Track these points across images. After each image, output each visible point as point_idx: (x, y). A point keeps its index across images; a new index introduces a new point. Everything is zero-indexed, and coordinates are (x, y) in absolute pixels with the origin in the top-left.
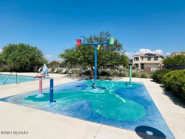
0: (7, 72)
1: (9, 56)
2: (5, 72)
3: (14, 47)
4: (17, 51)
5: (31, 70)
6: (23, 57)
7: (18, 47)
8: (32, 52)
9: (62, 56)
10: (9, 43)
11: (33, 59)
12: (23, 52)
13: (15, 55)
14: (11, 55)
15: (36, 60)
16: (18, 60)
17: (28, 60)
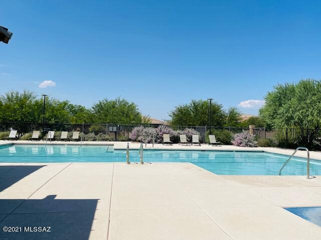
1: (279, 112)
2: (269, 146)
3: (288, 92)
4: (294, 100)
6: (308, 113)
7: (297, 90)
10: (277, 85)
12: (308, 101)
13: (291, 109)
14: (281, 110)
16: (296, 120)
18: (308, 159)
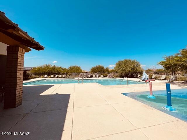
0: (118, 77)
2: (117, 77)
3: (121, 62)
4: (123, 65)
5: (132, 77)
6: (127, 68)
7: (124, 62)
8: (133, 64)
9: (162, 63)
11: (134, 69)
12: (127, 65)
13: (122, 67)
14: (120, 67)
15: (135, 69)
16: (124, 70)
17: (130, 70)
18: (127, 80)
